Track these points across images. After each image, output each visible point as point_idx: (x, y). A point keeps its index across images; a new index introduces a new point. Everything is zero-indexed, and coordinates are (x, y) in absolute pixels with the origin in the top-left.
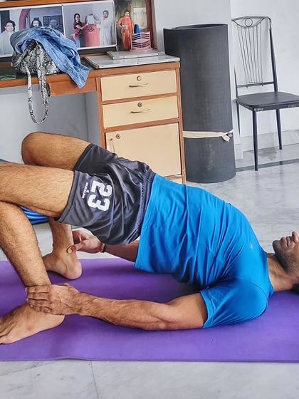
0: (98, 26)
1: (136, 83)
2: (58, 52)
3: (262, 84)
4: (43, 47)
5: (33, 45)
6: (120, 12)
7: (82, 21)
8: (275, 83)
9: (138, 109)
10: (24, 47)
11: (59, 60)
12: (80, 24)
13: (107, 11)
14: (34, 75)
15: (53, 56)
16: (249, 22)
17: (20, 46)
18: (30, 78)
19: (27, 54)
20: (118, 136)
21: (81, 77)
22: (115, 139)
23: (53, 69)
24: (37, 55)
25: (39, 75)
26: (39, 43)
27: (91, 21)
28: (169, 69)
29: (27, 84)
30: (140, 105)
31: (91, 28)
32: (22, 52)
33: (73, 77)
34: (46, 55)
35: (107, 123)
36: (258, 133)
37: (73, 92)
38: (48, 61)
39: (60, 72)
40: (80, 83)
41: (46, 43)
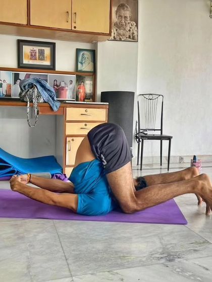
0: (66, 88)
1: (84, 113)
2: (45, 92)
3: (155, 130)
4: (37, 88)
5: (32, 86)
6: (79, 82)
7: (58, 84)
8: (161, 130)
9: (85, 127)
10: (27, 87)
11: (45, 96)
12: (57, 85)
13: (72, 81)
14: (31, 102)
15: (42, 93)
16: (151, 97)
17: (24, 86)
18: (28, 102)
19: (28, 90)
20: (73, 140)
21: (56, 106)
22: (71, 141)
23: (41, 101)
24: (33, 92)
25: (34, 102)
26: (35, 86)
27: (63, 84)
28: (102, 108)
29: (27, 105)
30: (86, 125)
31: (63, 88)
32: (25, 90)
33: (51, 105)
34: (38, 92)
35: (68, 132)
36: (143, 156)
37: (51, 113)
38: (39, 96)
39: (45, 102)
40: (55, 109)
41: (39, 86)
